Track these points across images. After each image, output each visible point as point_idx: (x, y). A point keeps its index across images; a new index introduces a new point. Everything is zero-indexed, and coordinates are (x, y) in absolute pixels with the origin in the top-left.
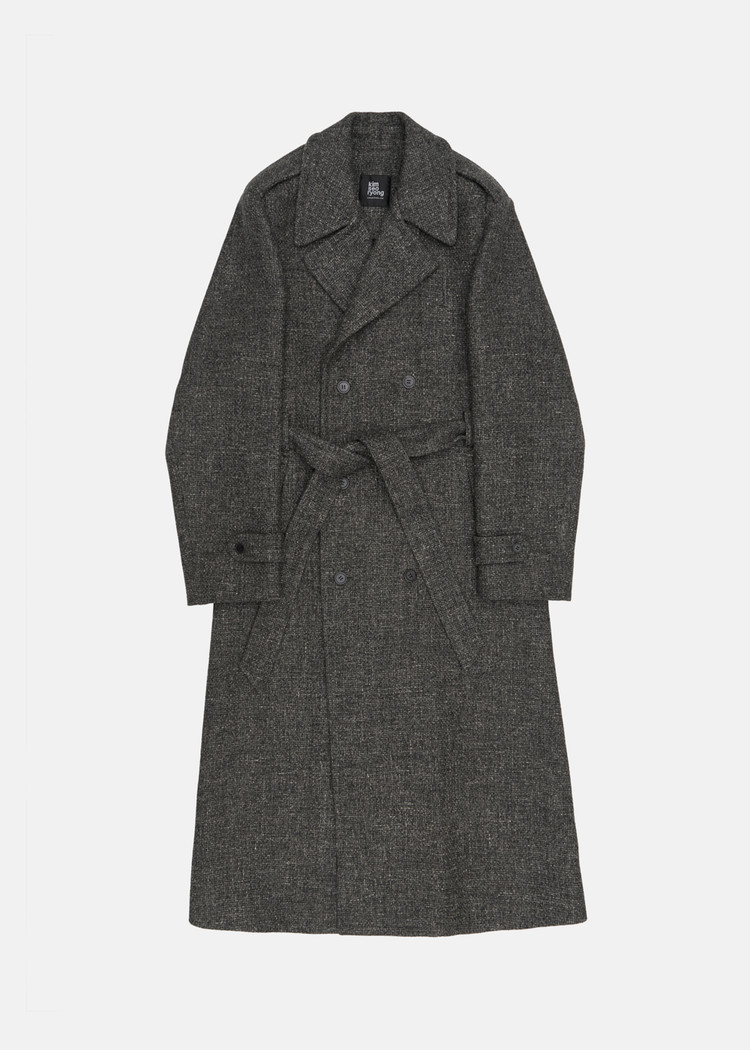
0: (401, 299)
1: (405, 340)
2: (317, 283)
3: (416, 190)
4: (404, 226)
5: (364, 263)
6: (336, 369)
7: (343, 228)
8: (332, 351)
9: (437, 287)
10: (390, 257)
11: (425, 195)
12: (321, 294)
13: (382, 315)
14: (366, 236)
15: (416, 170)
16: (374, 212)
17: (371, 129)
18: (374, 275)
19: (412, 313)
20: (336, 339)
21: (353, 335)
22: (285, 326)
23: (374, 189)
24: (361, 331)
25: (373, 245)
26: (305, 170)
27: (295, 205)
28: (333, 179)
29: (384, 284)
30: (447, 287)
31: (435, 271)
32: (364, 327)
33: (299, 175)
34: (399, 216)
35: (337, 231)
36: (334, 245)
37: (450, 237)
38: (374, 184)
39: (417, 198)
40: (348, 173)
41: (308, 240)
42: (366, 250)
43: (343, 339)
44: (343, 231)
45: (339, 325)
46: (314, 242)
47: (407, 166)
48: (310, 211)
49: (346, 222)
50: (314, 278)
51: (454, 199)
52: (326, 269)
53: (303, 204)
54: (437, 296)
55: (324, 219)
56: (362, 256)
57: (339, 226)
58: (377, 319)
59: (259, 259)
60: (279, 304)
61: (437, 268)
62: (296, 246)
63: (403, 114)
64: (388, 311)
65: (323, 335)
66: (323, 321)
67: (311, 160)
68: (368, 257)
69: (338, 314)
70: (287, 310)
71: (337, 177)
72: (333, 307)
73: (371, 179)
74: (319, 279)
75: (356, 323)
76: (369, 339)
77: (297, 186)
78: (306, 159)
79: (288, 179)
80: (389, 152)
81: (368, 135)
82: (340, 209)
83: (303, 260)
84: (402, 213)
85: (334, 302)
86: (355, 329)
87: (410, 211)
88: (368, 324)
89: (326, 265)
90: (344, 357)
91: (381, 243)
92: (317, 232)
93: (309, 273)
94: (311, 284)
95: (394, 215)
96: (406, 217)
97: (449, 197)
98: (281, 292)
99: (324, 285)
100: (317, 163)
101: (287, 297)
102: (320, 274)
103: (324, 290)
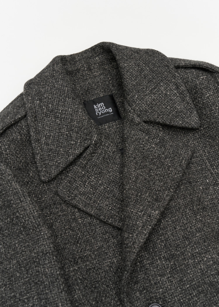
0: (175, 192)
1: (199, 230)
2: (79, 210)
3: (143, 92)
4: (146, 126)
5: (121, 172)
6: (138, 294)
7: (86, 148)
8: (126, 275)
9: (202, 170)
10: (145, 158)
11: (154, 94)
12: (89, 220)
13: (163, 215)
14: (112, 149)
15: (137, 76)
16: (109, 127)
17: (79, 65)
18: (137, 178)
19: (192, 201)
20: (124, 260)
21: (141, 247)
22: (62, 268)
23: (100, 109)
24: (148, 240)
25: (122, 154)
26: (31, 109)
27: (30, 143)
28: (61, 108)
29: (151, 183)
30: (212, 165)
31: (192, 157)
32: (151, 234)
33: (25, 116)
34: (137, 120)
35: (81, 154)
36: (84, 168)
37: (193, 120)
38: (99, 105)
39: (149, 99)
40: (73, 99)
41: (54, 172)
42: (118, 161)
43: (133, 257)
44: (88, 151)
45: (121, 244)
46: (61, 173)
47: (127, 76)
48: (47, 144)
49: (87, 143)
50: (75, 207)
51: (183, 88)
52: (84, 194)
53: (38, 140)
54: (206, 177)
55: (65, 147)
56: (116, 167)
57: (82, 149)
58: (159, 221)
59: (9, 206)
60: (46, 245)
61: (193, 152)
62: (44, 182)
63: (103, 43)
64: (167, 208)
65: (107, 262)
66: (101, 248)
67: (33, 99)
68: (123, 165)
69: (115, 233)
70: (58, 250)
71: (64, 106)
72: (107, 228)
73: (95, 102)
74: (81, 206)
75: (140, 233)
76: (160, 245)
77: (28, 126)
78: (28, 100)
79: (16, 123)
80: (102, 77)
81: (78, 70)
82: (77, 133)
83: (56, 193)
84: (139, 116)
85: (105, 223)
86: (142, 240)
87: (146, 111)
88: (153, 229)
89: (82, 190)
90: (141, 276)
91: (130, 149)
92: (62, 162)
93: (68, 203)
94: (73, 214)
95: (132, 121)
96: (145, 118)
97: (177, 88)
98: (45, 231)
99: (88, 210)
100: (40, 100)
101: (54, 235)
102: (80, 201)
103: (91, 216)
